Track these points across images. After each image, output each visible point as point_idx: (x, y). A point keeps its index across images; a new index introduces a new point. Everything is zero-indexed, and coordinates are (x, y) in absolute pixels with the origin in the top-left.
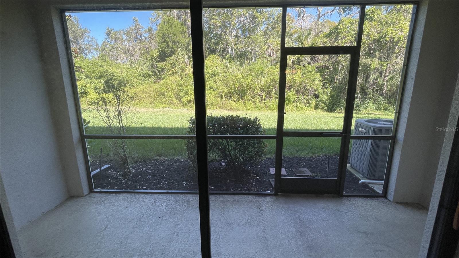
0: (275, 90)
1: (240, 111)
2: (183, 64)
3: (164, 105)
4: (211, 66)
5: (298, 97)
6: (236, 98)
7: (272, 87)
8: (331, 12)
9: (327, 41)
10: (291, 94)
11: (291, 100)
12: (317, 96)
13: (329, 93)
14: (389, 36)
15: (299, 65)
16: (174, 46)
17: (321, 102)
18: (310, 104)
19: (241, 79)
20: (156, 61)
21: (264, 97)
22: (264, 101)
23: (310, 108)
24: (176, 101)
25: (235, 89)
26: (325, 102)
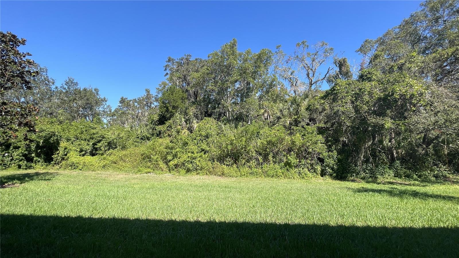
0: (273, 153)
1: (233, 177)
2: (179, 127)
3: (149, 170)
4: (205, 128)
5: (300, 162)
6: (229, 162)
7: (269, 150)
8: (323, 79)
9: (325, 102)
10: (291, 158)
11: (292, 165)
12: (321, 160)
13: (335, 156)
14: (398, 93)
15: (297, 126)
16: (173, 110)
17: (328, 168)
18: (314, 170)
19: (234, 141)
20: (155, 124)
21: (261, 161)
22: (261, 165)
23: (315, 174)
24: (162, 165)
25: (228, 152)
26: (333, 168)
